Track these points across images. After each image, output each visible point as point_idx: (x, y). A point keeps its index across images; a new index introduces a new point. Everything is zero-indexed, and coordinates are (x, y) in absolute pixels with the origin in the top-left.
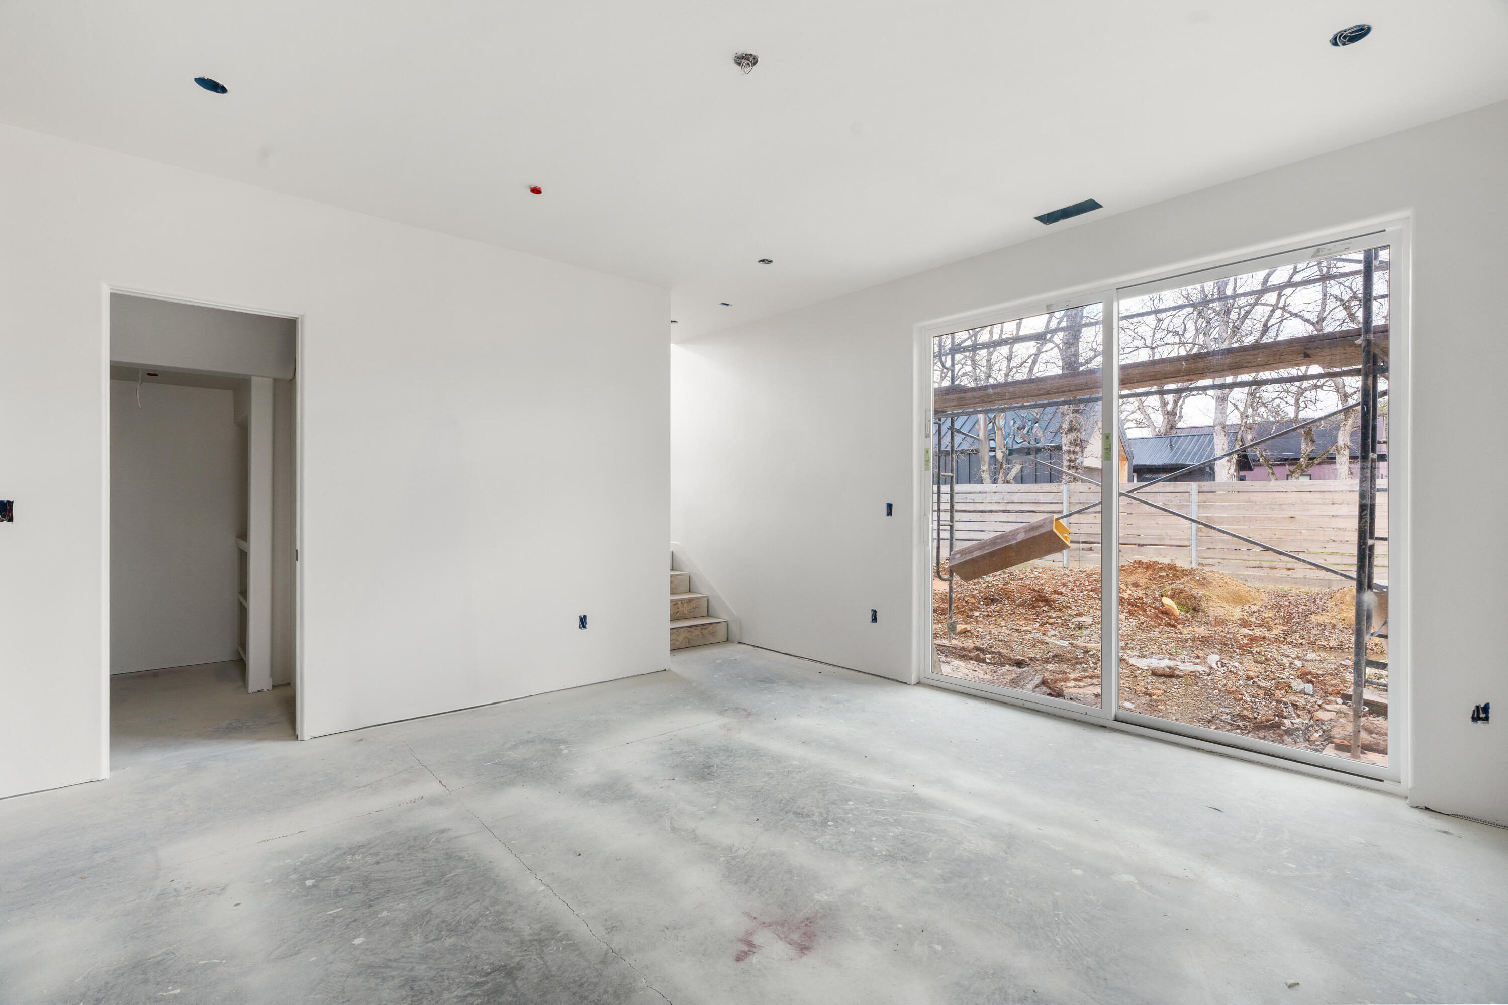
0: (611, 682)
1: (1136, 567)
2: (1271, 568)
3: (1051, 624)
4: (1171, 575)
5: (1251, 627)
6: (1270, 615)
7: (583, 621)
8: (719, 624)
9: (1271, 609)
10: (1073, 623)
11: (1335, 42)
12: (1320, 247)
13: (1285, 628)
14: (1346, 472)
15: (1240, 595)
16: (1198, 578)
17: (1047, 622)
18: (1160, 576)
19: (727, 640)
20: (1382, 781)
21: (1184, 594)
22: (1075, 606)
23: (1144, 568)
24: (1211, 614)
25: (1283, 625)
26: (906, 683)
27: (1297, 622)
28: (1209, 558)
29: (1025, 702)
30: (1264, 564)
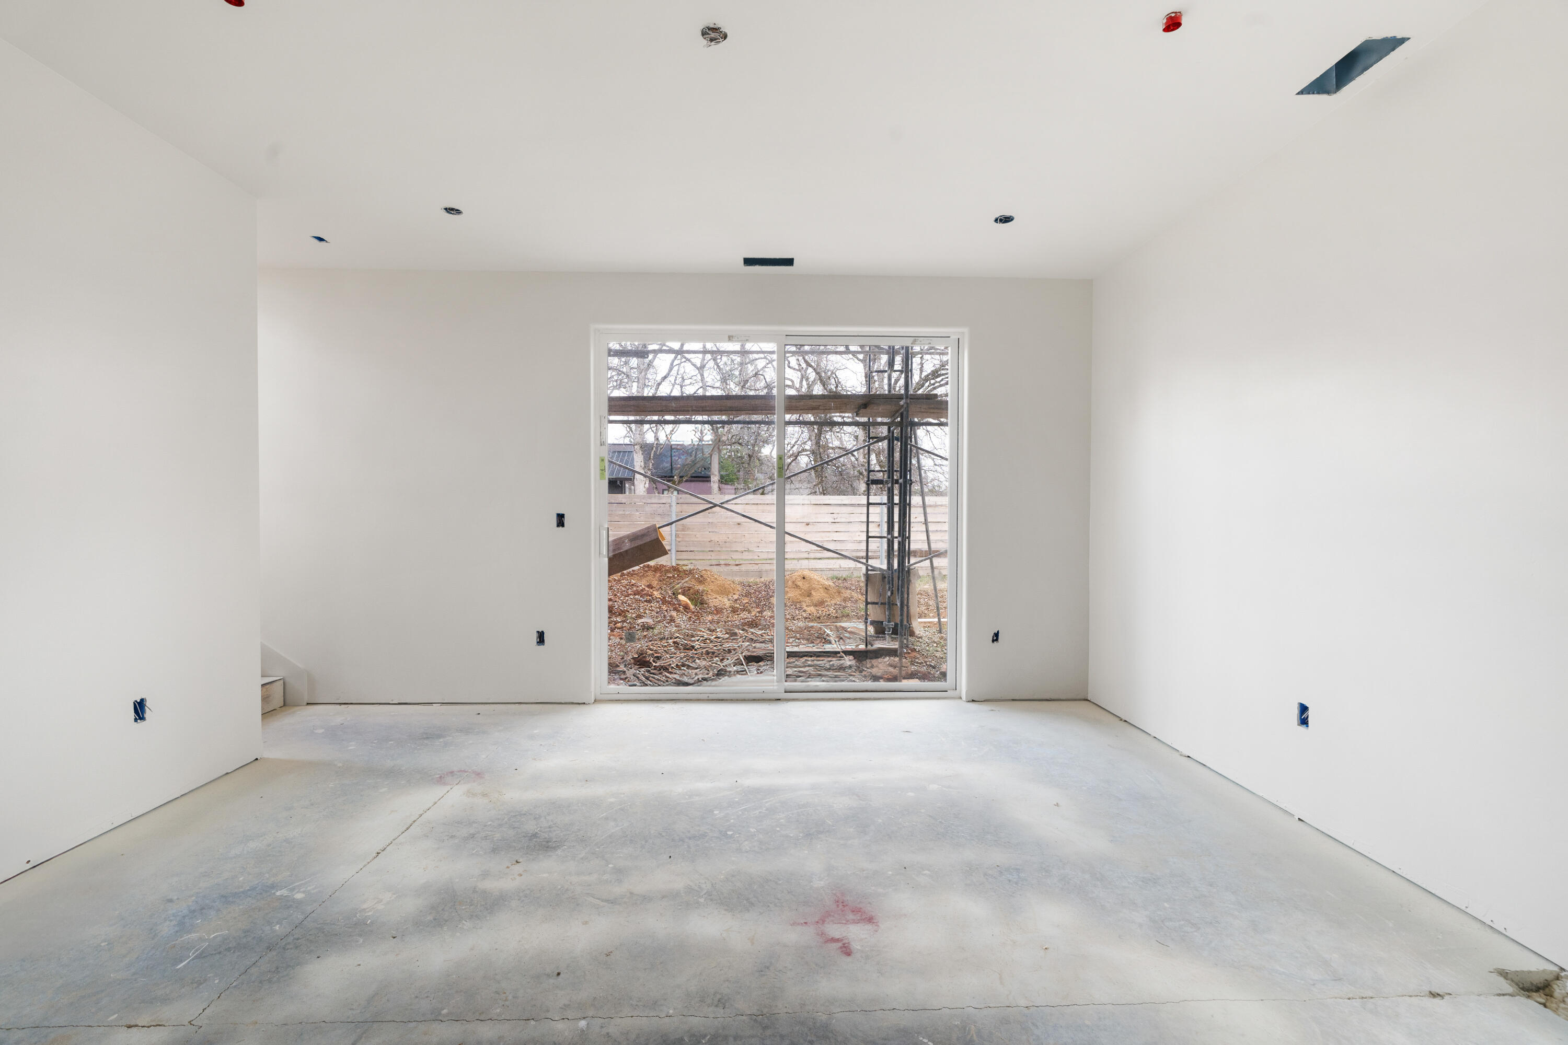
0: (183, 798)
1: (646, 571)
2: (726, 565)
3: (619, 628)
4: (676, 576)
5: (738, 612)
6: (747, 601)
7: (140, 709)
8: (275, 684)
9: (746, 596)
10: (638, 625)
11: (996, 220)
12: (916, 338)
13: (758, 610)
14: (717, 489)
15: (725, 588)
16: (697, 576)
17: (615, 627)
18: (668, 577)
19: (285, 705)
20: (947, 691)
21: (691, 590)
22: (631, 609)
23: (653, 571)
24: (711, 605)
25: (757, 608)
26: (584, 703)
27: (765, 605)
28: (685, 560)
29: (709, 695)
30: (722, 562)
